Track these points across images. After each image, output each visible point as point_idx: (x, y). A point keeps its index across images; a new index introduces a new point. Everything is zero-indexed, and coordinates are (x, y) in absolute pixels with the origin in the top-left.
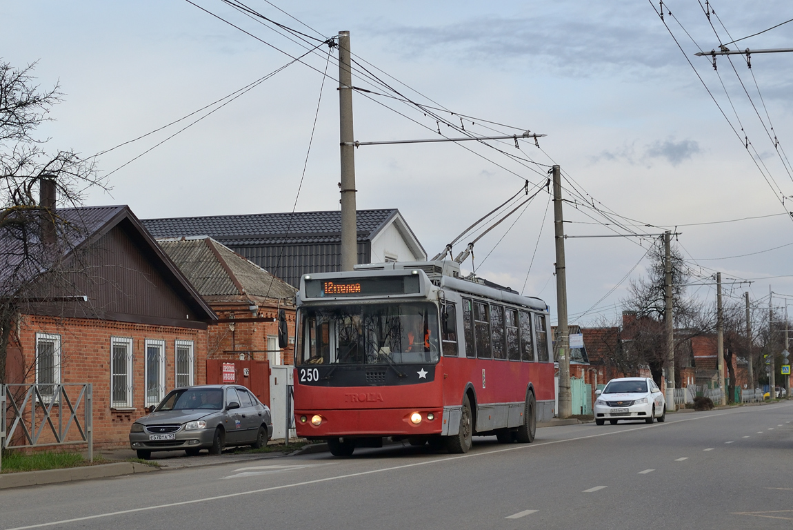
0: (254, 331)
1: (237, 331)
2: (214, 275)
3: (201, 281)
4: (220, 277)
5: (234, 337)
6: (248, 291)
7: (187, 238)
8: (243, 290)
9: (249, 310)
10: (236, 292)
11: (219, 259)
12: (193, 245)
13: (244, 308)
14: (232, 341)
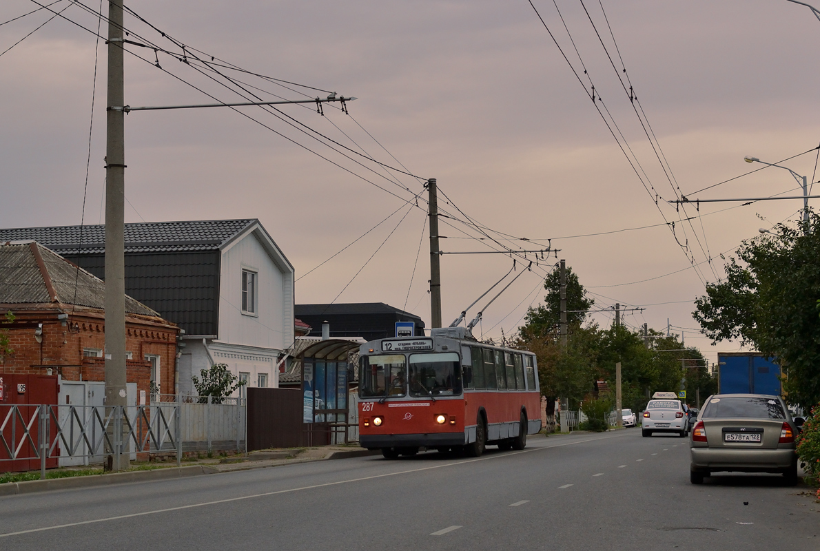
0: (64, 343)
1: (45, 343)
2: (29, 281)
3: (14, 287)
4: (35, 284)
5: (41, 349)
6: (62, 298)
7: (12, 243)
8: (56, 298)
9: (58, 320)
10: (47, 299)
11: (39, 265)
12: (17, 249)
13: (52, 317)
14: (40, 354)
